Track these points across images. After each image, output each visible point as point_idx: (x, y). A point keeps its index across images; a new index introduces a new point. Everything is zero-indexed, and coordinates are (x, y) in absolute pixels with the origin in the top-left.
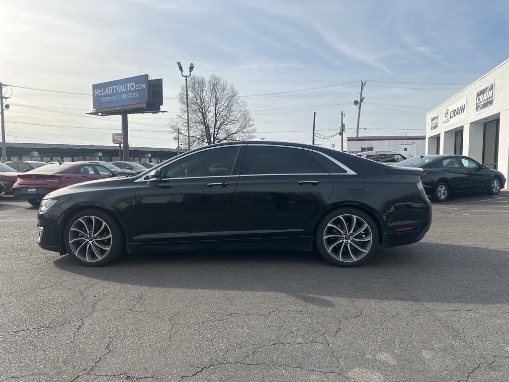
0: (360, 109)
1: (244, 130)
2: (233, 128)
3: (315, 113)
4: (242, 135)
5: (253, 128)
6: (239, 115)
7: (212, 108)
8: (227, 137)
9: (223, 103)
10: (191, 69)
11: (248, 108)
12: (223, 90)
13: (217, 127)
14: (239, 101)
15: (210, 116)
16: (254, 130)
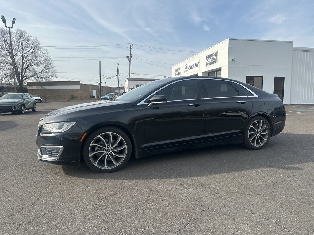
0: (130, 61)
1: (47, 70)
2: (39, 69)
3: (100, 62)
4: (45, 74)
5: (54, 69)
6: (43, 59)
7: (19, 54)
8: (34, 75)
9: (29, 49)
10: (13, 22)
11: (49, 55)
12: (28, 40)
13: (24, 68)
14: (42, 49)
15: (18, 59)
16: (55, 71)
